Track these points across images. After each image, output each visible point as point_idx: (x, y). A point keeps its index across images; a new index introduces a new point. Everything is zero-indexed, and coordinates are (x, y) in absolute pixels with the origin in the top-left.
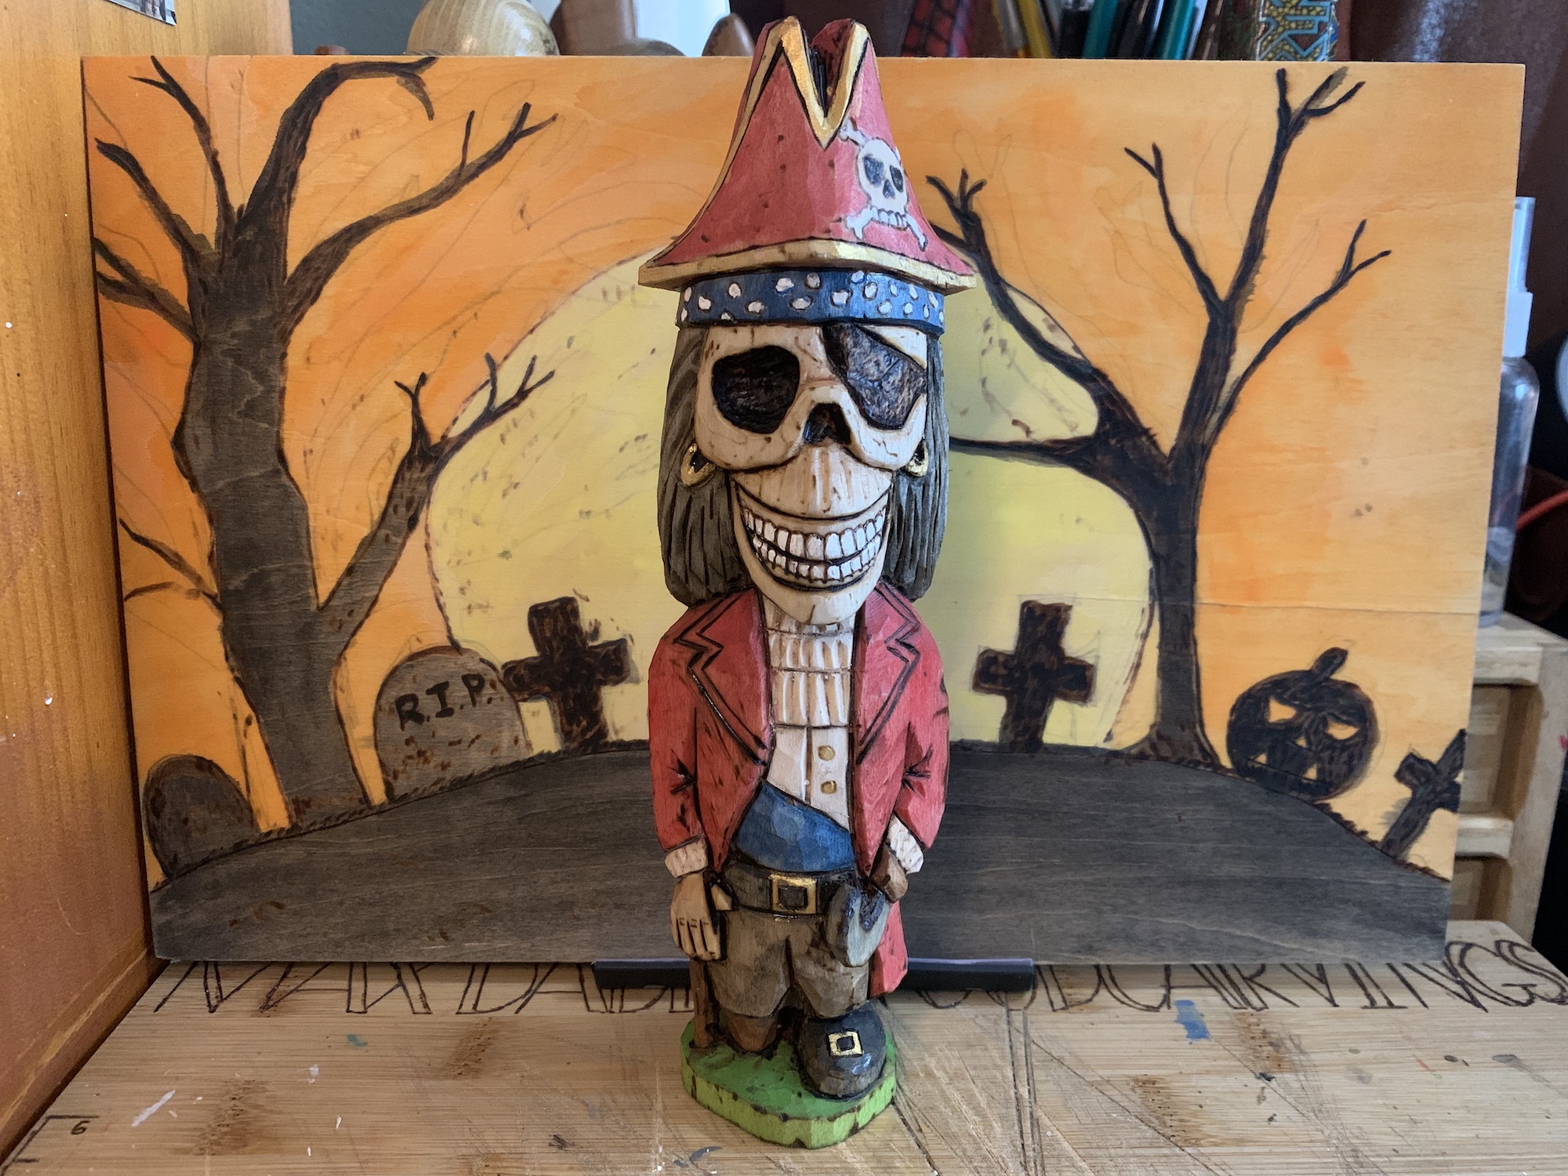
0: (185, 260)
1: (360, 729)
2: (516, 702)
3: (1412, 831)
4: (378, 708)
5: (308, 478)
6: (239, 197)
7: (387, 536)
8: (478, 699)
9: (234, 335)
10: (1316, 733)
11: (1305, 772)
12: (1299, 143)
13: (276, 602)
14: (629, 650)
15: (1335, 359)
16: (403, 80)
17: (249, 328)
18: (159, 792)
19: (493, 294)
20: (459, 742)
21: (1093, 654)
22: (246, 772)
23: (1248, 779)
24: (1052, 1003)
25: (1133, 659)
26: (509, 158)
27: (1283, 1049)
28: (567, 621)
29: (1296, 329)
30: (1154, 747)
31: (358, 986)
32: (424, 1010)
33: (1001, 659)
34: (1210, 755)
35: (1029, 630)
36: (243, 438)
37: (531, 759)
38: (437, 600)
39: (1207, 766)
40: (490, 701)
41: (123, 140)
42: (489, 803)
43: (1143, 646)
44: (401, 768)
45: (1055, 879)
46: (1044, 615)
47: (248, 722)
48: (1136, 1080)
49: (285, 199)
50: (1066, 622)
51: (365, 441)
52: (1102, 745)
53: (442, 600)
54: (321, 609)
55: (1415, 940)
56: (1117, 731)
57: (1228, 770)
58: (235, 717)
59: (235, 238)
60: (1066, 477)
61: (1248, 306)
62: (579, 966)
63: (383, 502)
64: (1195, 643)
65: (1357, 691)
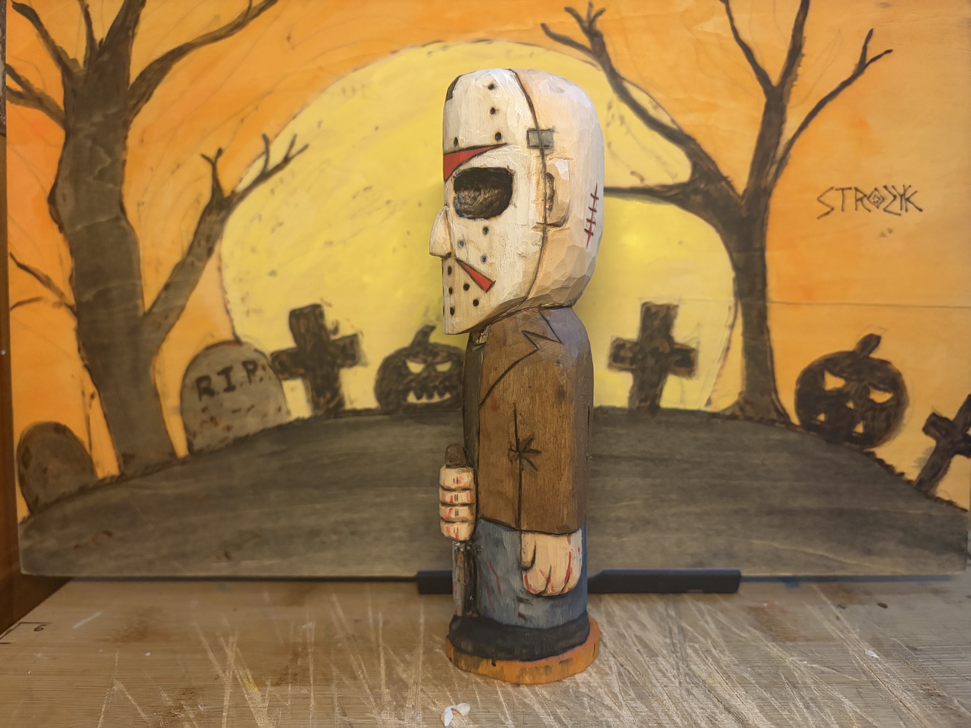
0: (63, 75)
1: (171, 401)
3: (938, 473)
4: (184, 386)
5: (139, 220)
6: (100, 33)
7: (193, 262)
8: (252, 378)
9: (93, 125)
10: (861, 398)
11: (854, 427)
13: (115, 310)
14: (360, 341)
15: (859, 124)
17: (103, 120)
18: (27, 450)
19: (269, 93)
20: (239, 410)
21: (695, 341)
22: (89, 433)
23: (812, 433)
25: (724, 344)
26: (281, 2)
28: (316, 321)
29: (829, 105)
30: (742, 409)
33: (628, 346)
34: (783, 415)
35: (648, 324)
36: (96, 195)
37: (291, 423)
38: (225, 306)
39: (782, 423)
40: (261, 380)
42: (260, 456)
43: (731, 334)
44: (199, 430)
45: (673, 510)
46: (657, 313)
47: (92, 397)
50: (675, 317)
51: (179, 196)
52: (704, 409)
53: (229, 307)
54: (145, 315)
55: (945, 557)
56: (714, 397)
57: (798, 427)
58: (83, 393)
59: (97, 60)
60: (670, 212)
61: (794, 90)
63: (190, 237)
64: (768, 331)
65: (889, 366)
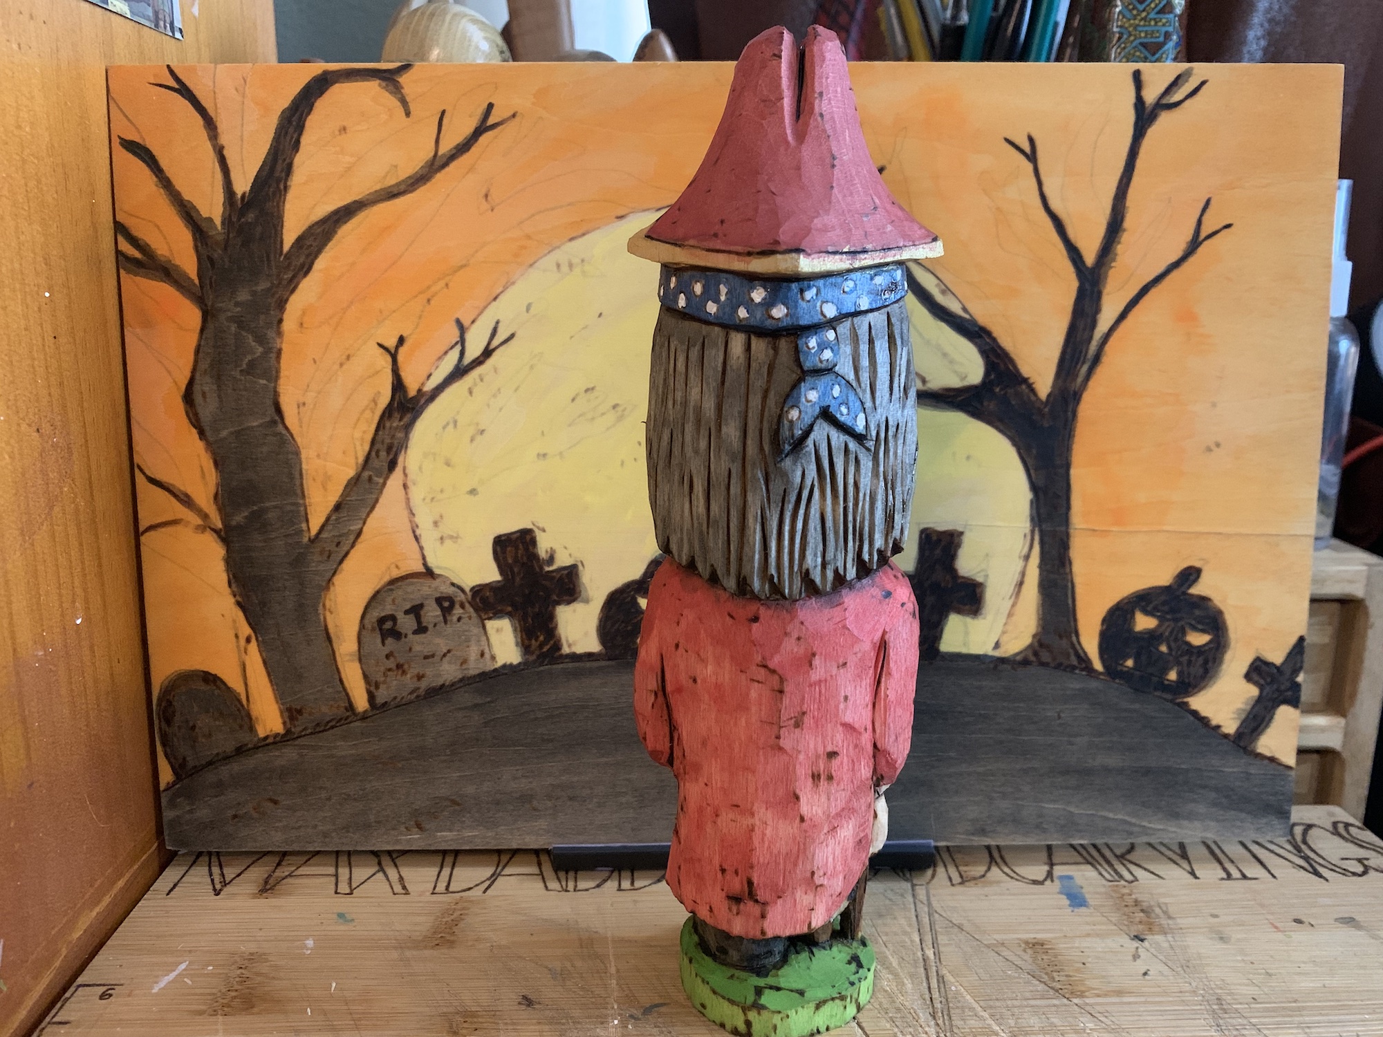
0: (195, 239)
1: (346, 646)
2: (482, 621)
3: (1259, 726)
4: (362, 626)
5: (301, 427)
6: (242, 185)
7: (370, 479)
8: (449, 618)
9: (237, 304)
10: (1176, 640)
11: (1167, 674)
12: (1153, 132)
13: (273, 535)
14: (579, 572)
15: (1187, 317)
16: (384, 84)
17: (250, 298)
18: (170, 703)
19: (463, 267)
20: (433, 656)
21: (982, 574)
22: (246, 684)
23: (1117, 681)
24: (950, 879)
25: (1017, 577)
26: (475, 150)
27: (1153, 915)
28: (527, 549)
29: (1153, 292)
30: (1036, 654)
31: (344, 872)
32: (404, 892)
34: (1084, 661)
35: (927, 553)
36: (244, 393)
37: (495, 670)
38: (414, 532)
39: (1082, 670)
40: (459, 619)
41: (142, 137)
42: (460, 709)
43: (1025, 567)
44: (382, 679)
45: (952, 770)
46: (939, 540)
47: (248, 640)
48: (1027, 943)
49: (282, 187)
50: (958, 546)
51: (351, 394)
52: (991, 653)
53: (418, 532)
54: (312, 541)
55: (1264, 821)
56: (1004, 640)
57: (1101, 673)
58: (237, 636)
59: (239, 219)
60: (957, 419)
61: (1112, 273)
62: (537, 852)
63: (367, 447)
64: (1070, 563)
65: (1210, 603)
